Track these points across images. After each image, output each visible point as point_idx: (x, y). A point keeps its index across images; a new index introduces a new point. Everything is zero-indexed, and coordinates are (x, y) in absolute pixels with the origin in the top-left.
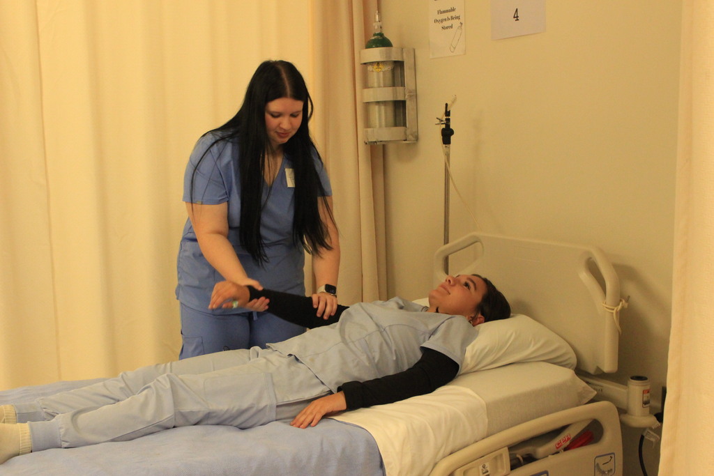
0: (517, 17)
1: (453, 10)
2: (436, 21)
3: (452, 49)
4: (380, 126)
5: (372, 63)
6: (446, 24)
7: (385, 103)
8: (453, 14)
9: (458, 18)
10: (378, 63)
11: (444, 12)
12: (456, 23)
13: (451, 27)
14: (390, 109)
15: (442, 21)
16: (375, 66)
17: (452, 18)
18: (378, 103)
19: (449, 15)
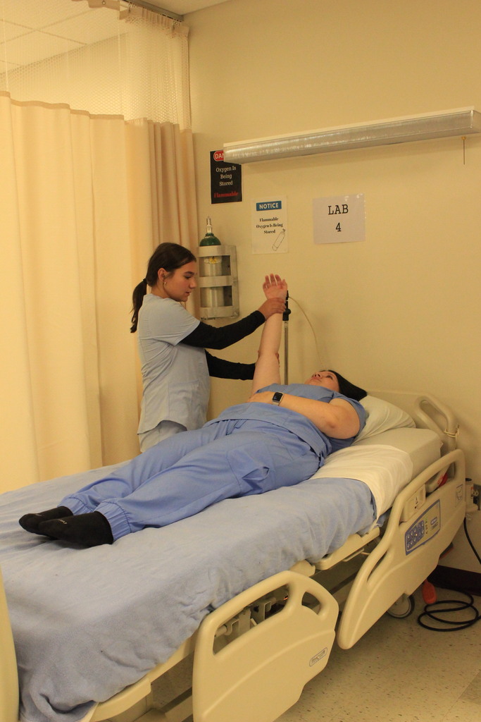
0: (339, 229)
1: (276, 219)
2: (258, 226)
3: (275, 248)
4: (214, 306)
5: (208, 257)
6: (268, 229)
7: (217, 288)
8: (276, 222)
9: (281, 226)
10: (213, 257)
11: (266, 220)
12: (279, 229)
13: (274, 232)
14: (221, 292)
15: (264, 227)
16: (211, 260)
17: (275, 225)
18: (212, 288)
19: (272, 223)
